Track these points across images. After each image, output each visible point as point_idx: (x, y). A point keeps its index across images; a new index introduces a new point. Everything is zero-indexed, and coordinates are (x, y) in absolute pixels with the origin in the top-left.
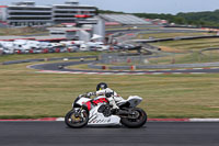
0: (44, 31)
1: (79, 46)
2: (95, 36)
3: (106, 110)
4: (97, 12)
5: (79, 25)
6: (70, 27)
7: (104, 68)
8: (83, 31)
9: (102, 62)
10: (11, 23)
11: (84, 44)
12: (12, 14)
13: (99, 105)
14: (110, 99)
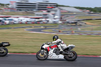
0: (33, 14)
1: (48, 21)
2: (56, 17)
3: (57, 52)
4: (57, 6)
5: (49, 12)
6: (45, 12)
7: (60, 31)
8: (50, 14)
9: (59, 29)
10: (18, 10)
11: (51, 20)
12: (18, 5)
13: (54, 49)
14: (59, 46)
